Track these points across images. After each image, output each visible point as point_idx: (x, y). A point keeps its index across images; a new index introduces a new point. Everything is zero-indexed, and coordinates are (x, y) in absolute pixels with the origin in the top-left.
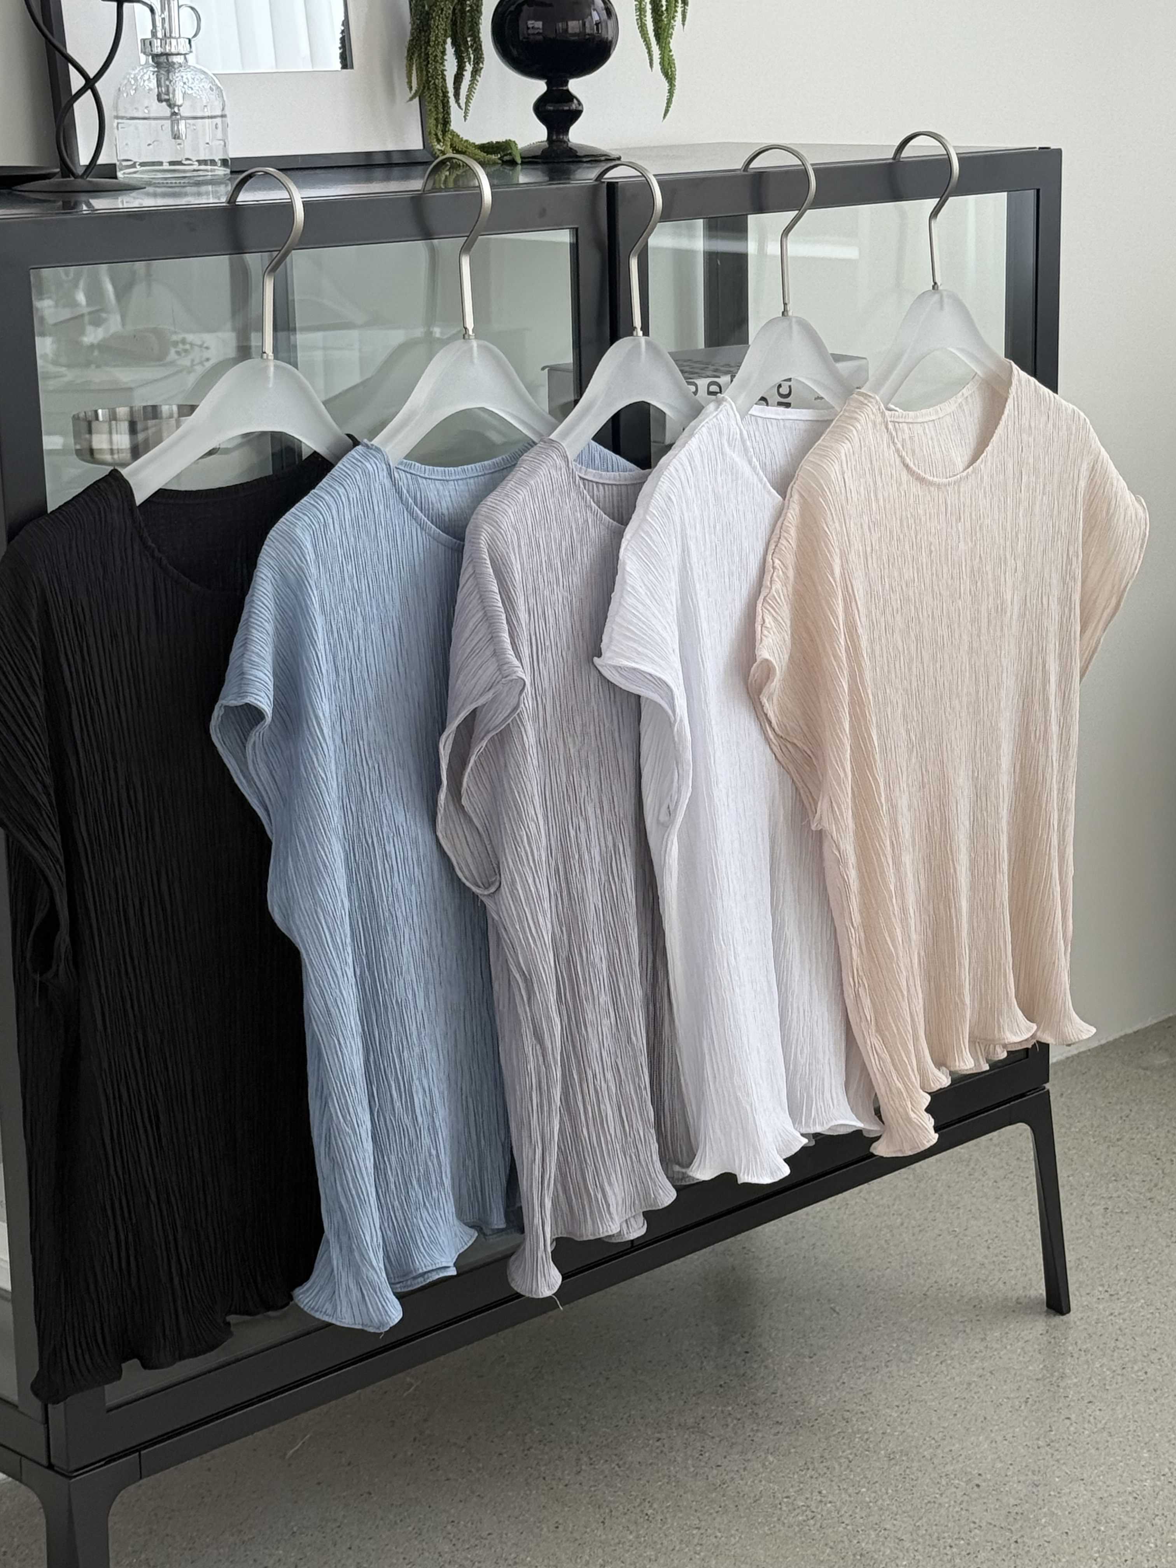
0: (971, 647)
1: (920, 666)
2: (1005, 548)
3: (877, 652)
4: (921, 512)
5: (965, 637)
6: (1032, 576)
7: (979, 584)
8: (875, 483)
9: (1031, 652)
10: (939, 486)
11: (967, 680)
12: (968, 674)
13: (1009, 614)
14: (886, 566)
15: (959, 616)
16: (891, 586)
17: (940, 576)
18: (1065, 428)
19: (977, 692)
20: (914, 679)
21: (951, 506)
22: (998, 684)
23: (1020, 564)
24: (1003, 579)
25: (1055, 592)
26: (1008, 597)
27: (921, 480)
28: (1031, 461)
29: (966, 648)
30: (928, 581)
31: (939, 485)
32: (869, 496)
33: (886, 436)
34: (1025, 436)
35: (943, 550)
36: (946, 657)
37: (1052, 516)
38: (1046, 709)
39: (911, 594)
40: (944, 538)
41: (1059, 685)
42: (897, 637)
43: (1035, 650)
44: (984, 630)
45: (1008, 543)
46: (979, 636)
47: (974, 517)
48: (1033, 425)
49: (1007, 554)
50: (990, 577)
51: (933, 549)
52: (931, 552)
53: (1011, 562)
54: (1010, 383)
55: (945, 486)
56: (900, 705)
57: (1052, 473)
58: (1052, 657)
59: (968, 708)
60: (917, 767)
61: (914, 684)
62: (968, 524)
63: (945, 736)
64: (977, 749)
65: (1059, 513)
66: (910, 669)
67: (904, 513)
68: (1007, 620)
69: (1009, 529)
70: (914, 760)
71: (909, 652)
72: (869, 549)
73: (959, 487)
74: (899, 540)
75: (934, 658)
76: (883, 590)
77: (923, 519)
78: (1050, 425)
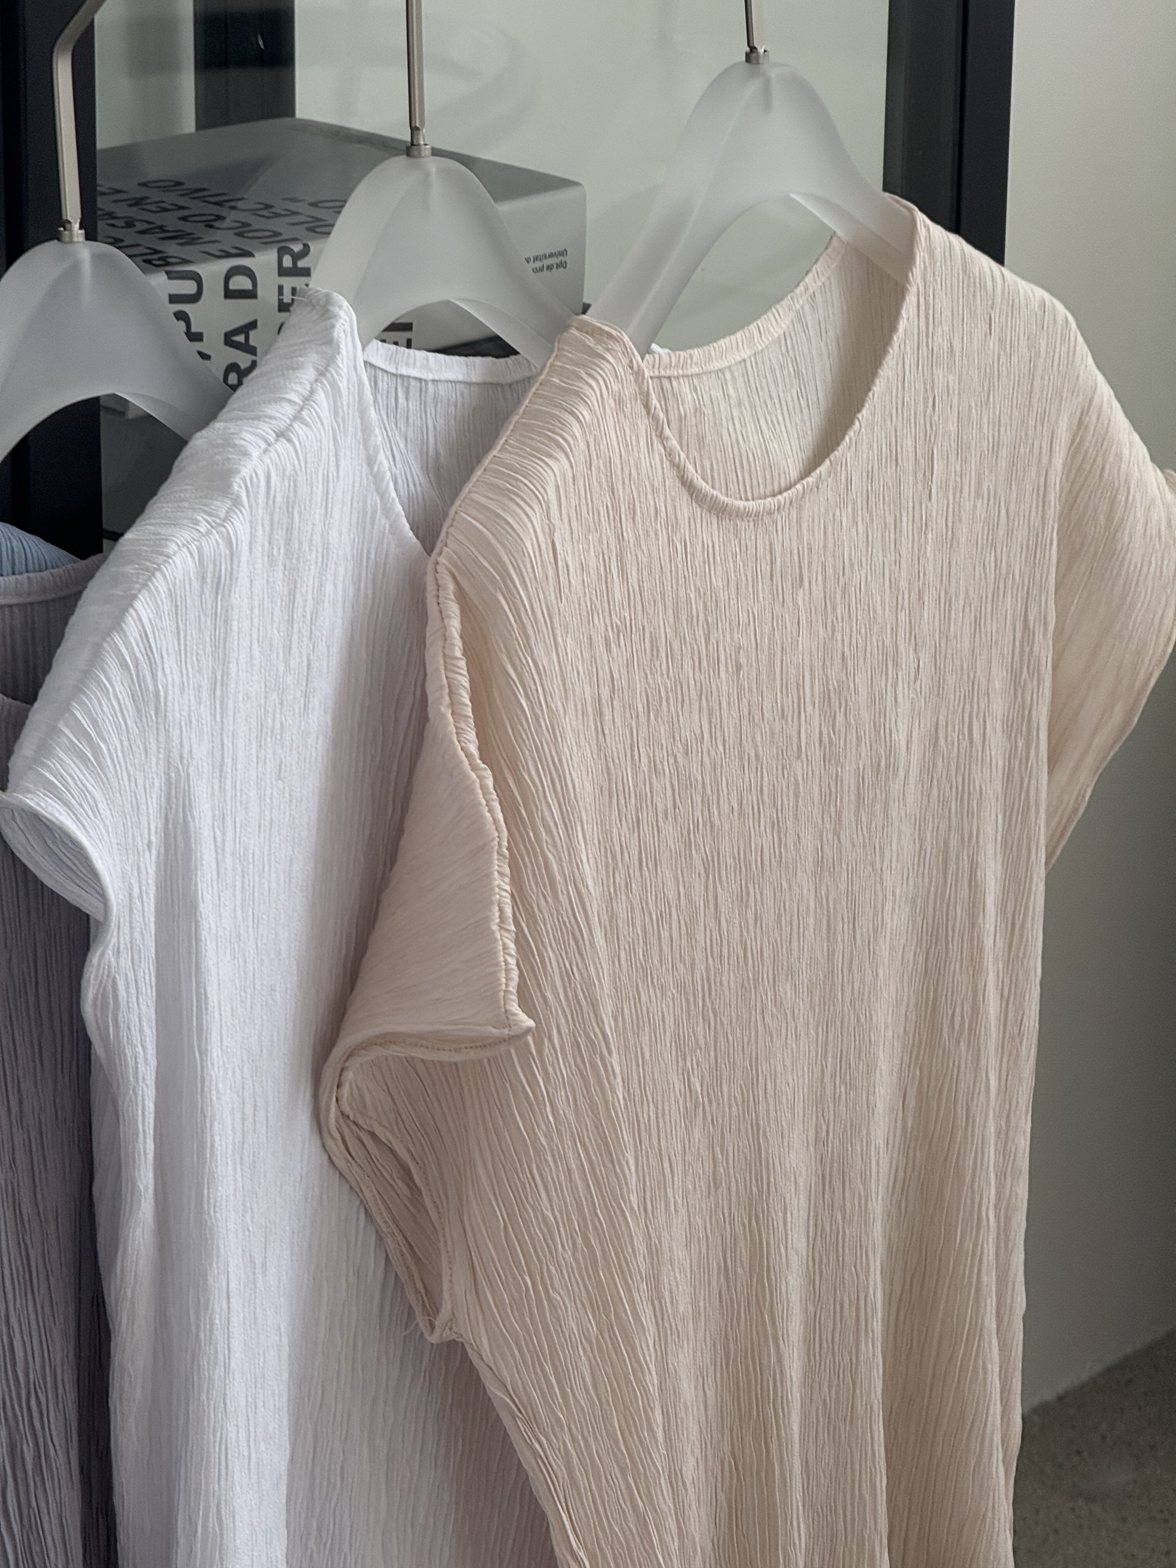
0: (819, 863)
1: (712, 924)
2: (895, 631)
3: (622, 915)
4: (718, 582)
5: (809, 840)
6: (950, 680)
7: (840, 718)
8: (620, 537)
9: (946, 844)
10: (756, 517)
11: (809, 934)
12: (811, 921)
13: (902, 773)
14: (643, 719)
15: (797, 796)
16: (652, 762)
17: (757, 716)
18: (1023, 342)
19: (831, 955)
20: (699, 956)
21: (783, 554)
22: (875, 929)
23: (925, 657)
24: (890, 698)
25: (999, 707)
26: (901, 738)
27: (719, 510)
28: (952, 428)
29: (810, 866)
30: (731, 733)
31: (757, 514)
32: (608, 571)
33: (644, 424)
34: (939, 373)
35: (763, 658)
36: (768, 891)
37: (993, 545)
38: (976, 968)
39: (695, 771)
40: (767, 630)
41: (1002, 906)
42: (666, 873)
43: (954, 843)
44: (848, 817)
45: (902, 616)
46: (837, 833)
47: (830, 572)
48: (957, 344)
49: (900, 641)
50: (863, 698)
51: (743, 660)
52: (739, 667)
53: (907, 657)
54: (909, 259)
55: (770, 513)
56: (670, 1021)
57: (996, 447)
58: (990, 851)
59: (811, 994)
60: (704, 1152)
61: (700, 967)
62: (818, 590)
63: (764, 1067)
64: (827, 1078)
65: (1009, 532)
66: (690, 936)
67: (682, 593)
68: (896, 787)
69: (903, 584)
70: (697, 1134)
71: (690, 901)
72: (605, 692)
73: (800, 509)
74: (670, 654)
75: (742, 901)
76: (635, 773)
77: (723, 597)
78: (993, 343)
